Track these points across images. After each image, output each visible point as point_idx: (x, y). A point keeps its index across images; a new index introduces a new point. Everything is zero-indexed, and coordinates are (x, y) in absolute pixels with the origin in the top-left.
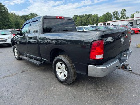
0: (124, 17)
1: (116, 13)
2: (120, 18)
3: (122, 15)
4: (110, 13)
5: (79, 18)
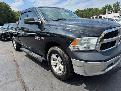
5: (80, 12)
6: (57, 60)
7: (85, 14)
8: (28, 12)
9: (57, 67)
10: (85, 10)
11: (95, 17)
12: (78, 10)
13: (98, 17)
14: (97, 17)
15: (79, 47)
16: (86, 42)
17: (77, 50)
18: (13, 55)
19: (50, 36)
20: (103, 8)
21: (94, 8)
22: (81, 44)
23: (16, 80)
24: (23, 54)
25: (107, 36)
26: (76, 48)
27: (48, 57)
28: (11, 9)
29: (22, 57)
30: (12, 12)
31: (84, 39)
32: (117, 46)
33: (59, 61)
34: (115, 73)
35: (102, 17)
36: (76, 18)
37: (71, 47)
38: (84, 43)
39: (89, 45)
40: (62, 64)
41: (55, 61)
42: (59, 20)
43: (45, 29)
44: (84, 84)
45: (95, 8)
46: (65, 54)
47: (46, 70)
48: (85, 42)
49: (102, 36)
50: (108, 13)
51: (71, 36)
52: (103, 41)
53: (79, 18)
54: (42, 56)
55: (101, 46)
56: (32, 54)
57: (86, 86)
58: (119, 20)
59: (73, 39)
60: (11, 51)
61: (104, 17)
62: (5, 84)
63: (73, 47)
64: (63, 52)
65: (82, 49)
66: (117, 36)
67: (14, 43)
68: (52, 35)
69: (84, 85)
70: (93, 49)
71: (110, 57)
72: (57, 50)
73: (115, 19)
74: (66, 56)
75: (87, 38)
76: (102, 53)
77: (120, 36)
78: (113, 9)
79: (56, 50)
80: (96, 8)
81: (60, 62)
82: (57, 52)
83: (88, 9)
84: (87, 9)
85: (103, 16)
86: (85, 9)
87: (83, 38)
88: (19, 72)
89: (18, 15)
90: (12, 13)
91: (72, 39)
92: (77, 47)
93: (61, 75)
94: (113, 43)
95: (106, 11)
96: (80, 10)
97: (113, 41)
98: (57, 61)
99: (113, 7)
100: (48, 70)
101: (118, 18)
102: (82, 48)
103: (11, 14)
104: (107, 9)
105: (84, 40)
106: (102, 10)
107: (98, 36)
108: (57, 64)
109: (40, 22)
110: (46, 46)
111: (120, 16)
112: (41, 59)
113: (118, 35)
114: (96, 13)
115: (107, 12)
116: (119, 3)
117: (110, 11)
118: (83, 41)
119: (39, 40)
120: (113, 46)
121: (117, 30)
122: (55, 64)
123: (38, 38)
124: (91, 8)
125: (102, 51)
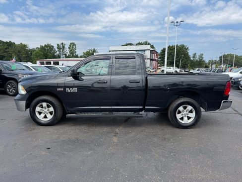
0: (73, 55)
1: (61, 47)
2: (67, 55)
3: (71, 51)
4: (53, 47)
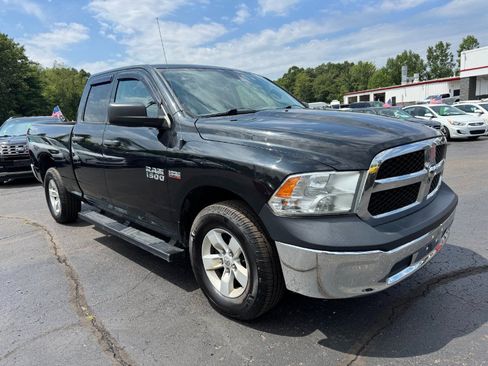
6: (227, 251)
7: (323, 83)
8: (119, 80)
9: (226, 277)
10: (321, 70)
11: (358, 95)
12: (294, 68)
13: (372, 99)
14: (368, 96)
15: (299, 206)
16: (323, 186)
17: (294, 212)
18: (48, 237)
19: (193, 167)
20: (391, 63)
21: (356, 63)
22: (309, 194)
23: (74, 325)
24: (87, 234)
25: (387, 169)
26: (292, 208)
27: (192, 239)
28: (25, 58)
29: (85, 247)
30: (31, 71)
31: (317, 178)
32: (426, 204)
33: (233, 255)
34: (424, 295)
35: (388, 97)
36: (289, 107)
37: (275, 204)
38: (318, 192)
39: (334, 198)
40: (244, 265)
41: (218, 253)
42: (233, 112)
43: (184, 143)
44: (318, 332)
45: (360, 63)
46: (255, 229)
47: (181, 291)
48: (318, 186)
49: (373, 168)
50: (408, 81)
51: (274, 167)
52: (377, 184)
53: (298, 108)
54: (167, 239)
55: (371, 201)
56: (130, 232)
57: (325, 337)
58: (446, 109)
59: (281, 179)
60: (38, 226)
61: (394, 98)
62: (35, 339)
63: (283, 202)
64: (247, 220)
65: (311, 211)
66: (422, 169)
67: (51, 194)
68: (198, 164)
69: (319, 335)
70: (345, 208)
71: (401, 236)
72: (228, 216)
73: (432, 108)
74: (258, 234)
75: (326, 174)
76: (376, 224)
77: (431, 169)
78: (428, 69)
79: (221, 213)
80: (364, 62)
81: (236, 255)
82: (226, 220)
83: (334, 65)
84: (330, 65)
85: (389, 94)
86: (323, 65)
87: (314, 175)
88: (83, 297)
89: (54, 81)
90: (29, 74)
91: (277, 178)
92: (293, 205)
93: (240, 301)
94: (410, 192)
95: (400, 73)
96: (303, 69)
97: (411, 186)
98: (225, 252)
99: (426, 62)
100: (189, 289)
101: (443, 102)
102: (311, 208)
103: (25, 80)
104: (404, 69)
105: (318, 181)
106: (384, 71)
107: (362, 170)
108: (224, 265)
109: (166, 118)
110: (187, 201)
111: (452, 94)
112: (164, 249)
113: (427, 165)
114: (366, 83)
115: (404, 77)
116: (448, 45)
117: (415, 75)
118: (312, 184)
119: (163, 180)
120: (411, 203)
121: (423, 151)
122: (220, 265)
123: (157, 174)
124: (346, 62)
125: (375, 217)
